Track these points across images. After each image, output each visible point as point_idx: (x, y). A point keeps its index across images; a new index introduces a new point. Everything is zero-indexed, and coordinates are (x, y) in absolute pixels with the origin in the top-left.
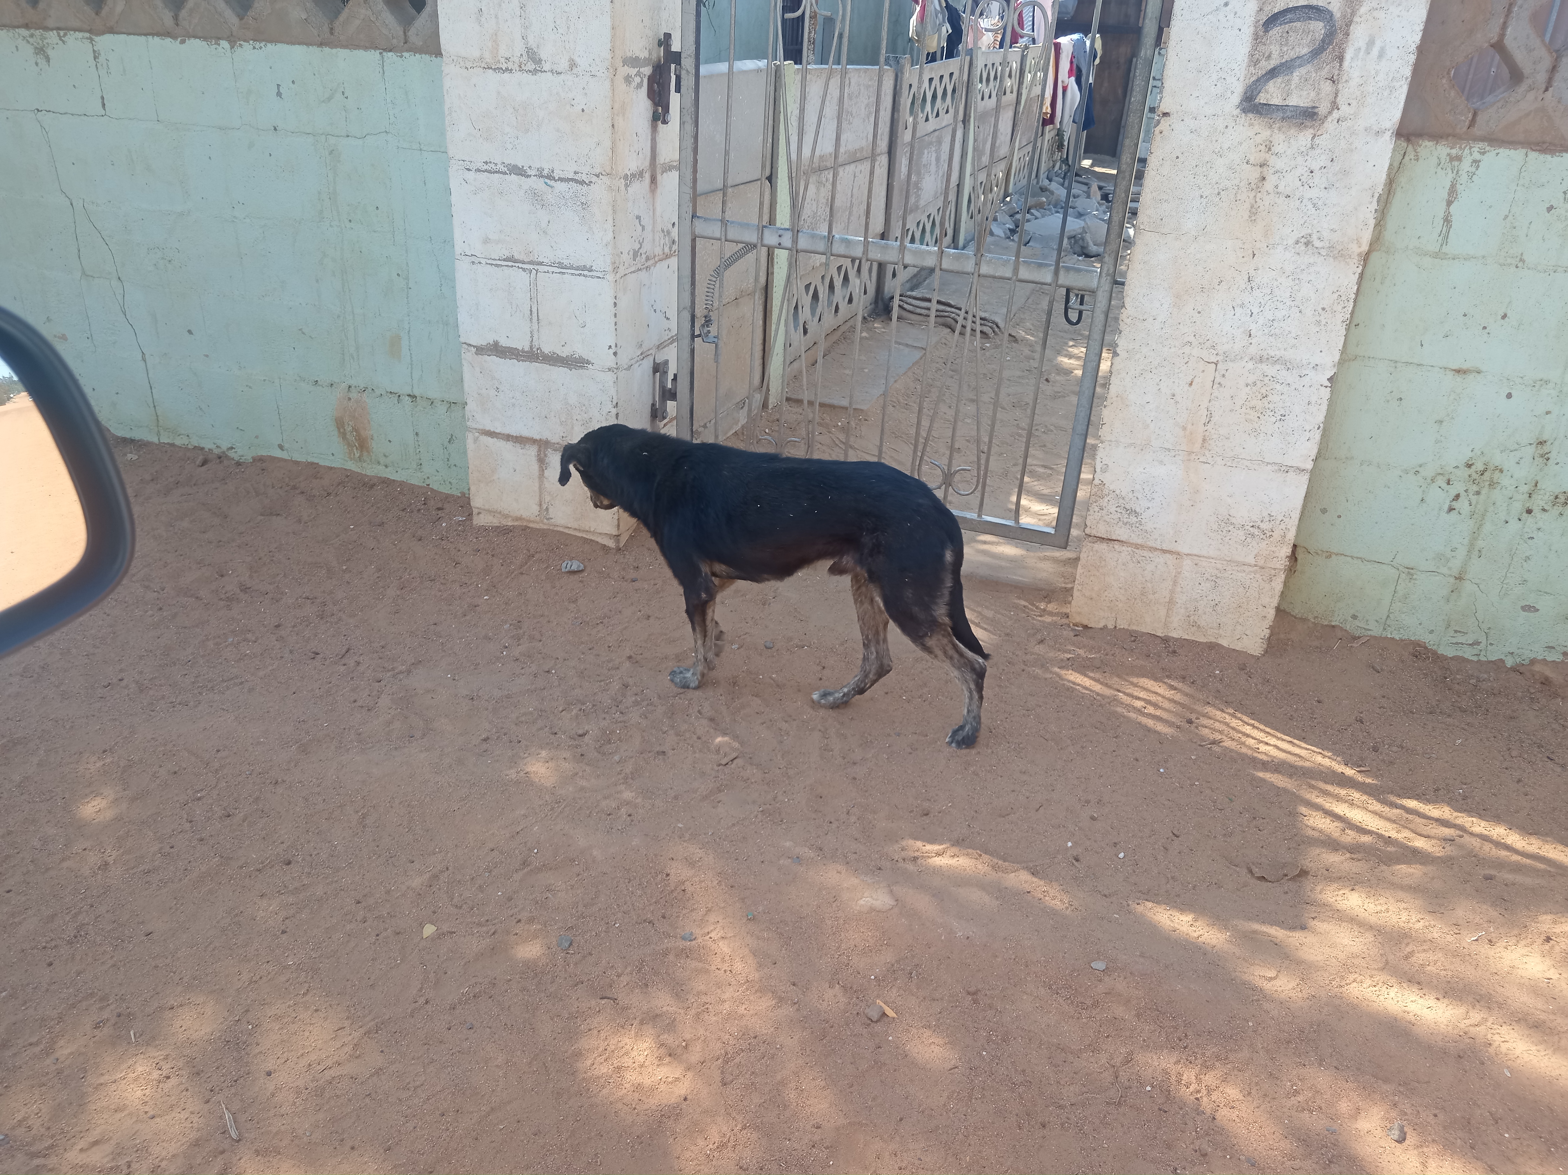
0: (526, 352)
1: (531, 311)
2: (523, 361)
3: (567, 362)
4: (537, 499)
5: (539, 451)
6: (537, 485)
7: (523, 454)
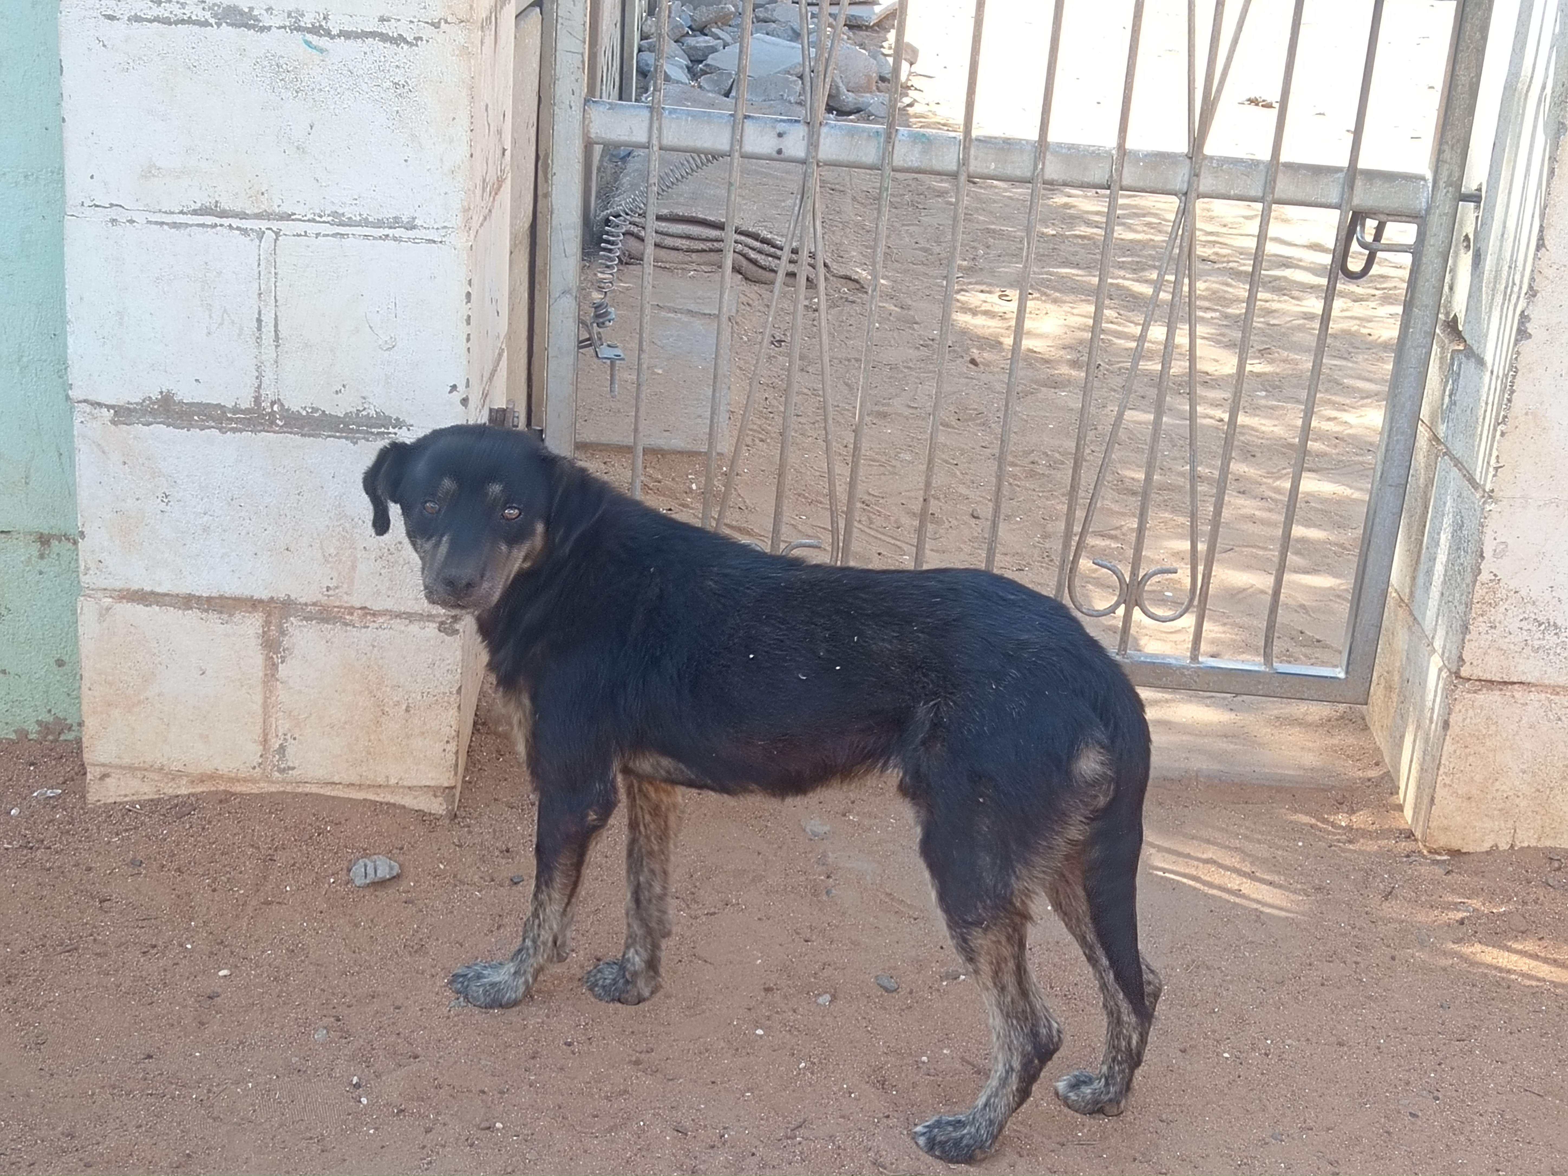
0: (243, 412)
1: (259, 321)
2: (234, 430)
3: (347, 425)
4: (258, 729)
5: (267, 623)
6: (259, 699)
7: (227, 635)
